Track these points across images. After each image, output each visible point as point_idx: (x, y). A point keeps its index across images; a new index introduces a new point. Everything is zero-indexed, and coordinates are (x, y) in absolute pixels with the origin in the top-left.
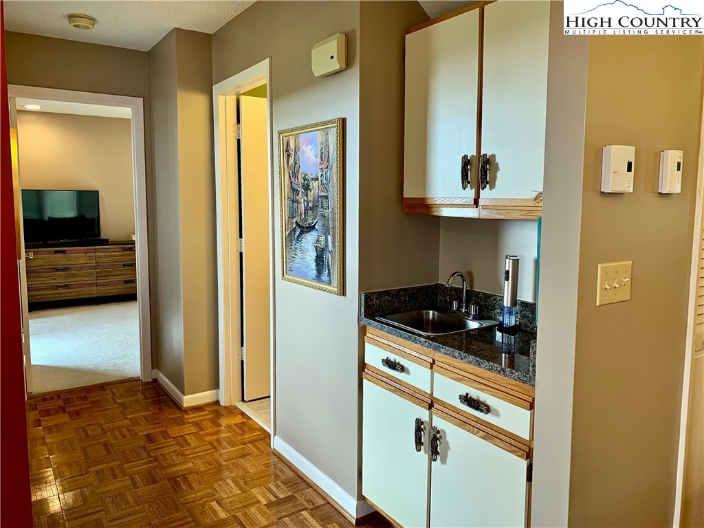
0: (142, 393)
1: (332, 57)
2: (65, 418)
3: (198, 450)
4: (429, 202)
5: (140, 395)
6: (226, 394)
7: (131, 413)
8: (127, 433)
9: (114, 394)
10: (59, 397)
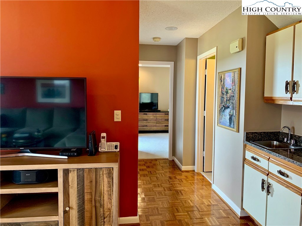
0: (169, 164)
1: (237, 47)
2: (145, 167)
3: (185, 184)
4: (274, 98)
5: (168, 164)
6: (197, 168)
7: (165, 169)
8: (163, 175)
9: (160, 163)
10: (143, 161)
